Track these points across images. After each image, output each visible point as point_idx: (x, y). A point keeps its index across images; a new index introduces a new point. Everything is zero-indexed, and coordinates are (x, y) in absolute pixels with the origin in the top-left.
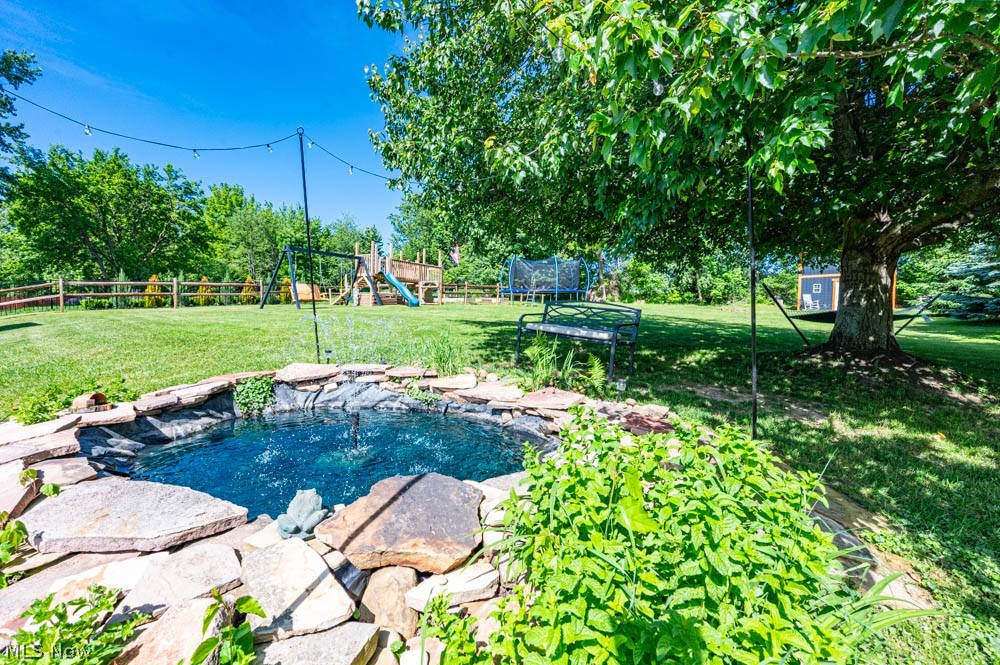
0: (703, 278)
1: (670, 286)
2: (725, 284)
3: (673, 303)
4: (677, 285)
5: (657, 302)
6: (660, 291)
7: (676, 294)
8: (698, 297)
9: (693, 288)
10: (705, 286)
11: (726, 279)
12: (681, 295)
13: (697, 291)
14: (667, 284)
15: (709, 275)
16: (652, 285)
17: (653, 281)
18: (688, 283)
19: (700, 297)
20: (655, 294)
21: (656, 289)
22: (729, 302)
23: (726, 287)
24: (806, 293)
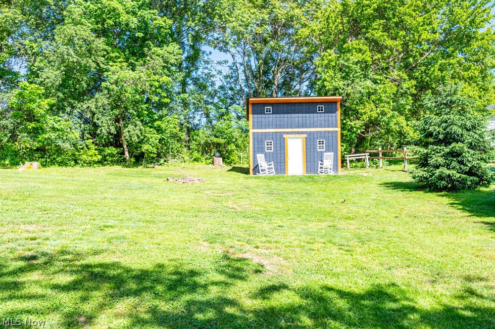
0: (131, 127)
1: (82, 138)
2: (159, 136)
3: (90, 164)
4: (94, 135)
5: (62, 164)
6: (67, 146)
7: (93, 151)
8: (123, 153)
9: (116, 140)
10: (135, 139)
11: (159, 130)
12: (100, 152)
13: (121, 146)
14: (77, 134)
15: (138, 123)
16: (53, 135)
17: (54, 129)
18: (110, 133)
19: (127, 154)
20: (59, 151)
21: (60, 143)
22: (162, 161)
23: (160, 140)
24: (258, 153)
